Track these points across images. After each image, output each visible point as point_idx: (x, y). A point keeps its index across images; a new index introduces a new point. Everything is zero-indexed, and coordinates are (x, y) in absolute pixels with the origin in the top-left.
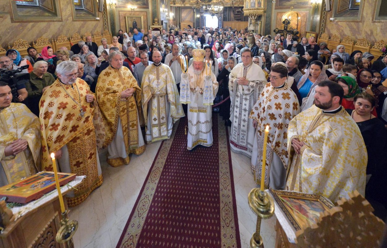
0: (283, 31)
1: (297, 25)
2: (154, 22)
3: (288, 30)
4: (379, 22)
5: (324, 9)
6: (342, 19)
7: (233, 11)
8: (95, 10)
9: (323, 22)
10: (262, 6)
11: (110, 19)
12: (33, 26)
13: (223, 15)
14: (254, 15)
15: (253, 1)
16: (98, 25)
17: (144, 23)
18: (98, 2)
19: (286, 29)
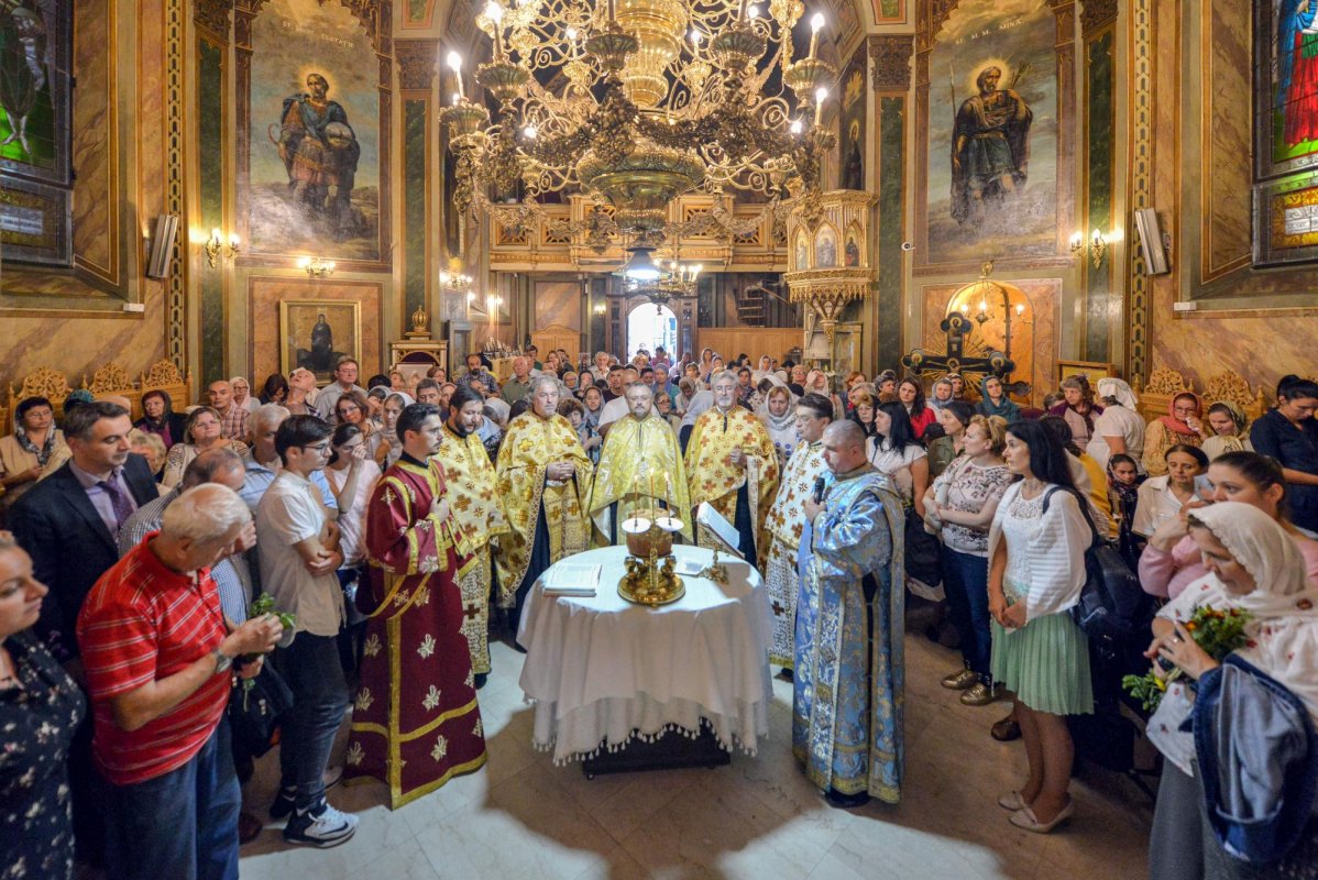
0: (943, 360)
1: (1008, 337)
2: (408, 327)
3: (966, 355)
5: (1135, 269)
7: (735, 291)
8: (124, 270)
9: (1138, 321)
10: (864, 263)
13: (695, 303)
14: (832, 296)
15: (827, 241)
16: (132, 336)
17: (366, 329)
18: (146, 233)
19: (955, 353)
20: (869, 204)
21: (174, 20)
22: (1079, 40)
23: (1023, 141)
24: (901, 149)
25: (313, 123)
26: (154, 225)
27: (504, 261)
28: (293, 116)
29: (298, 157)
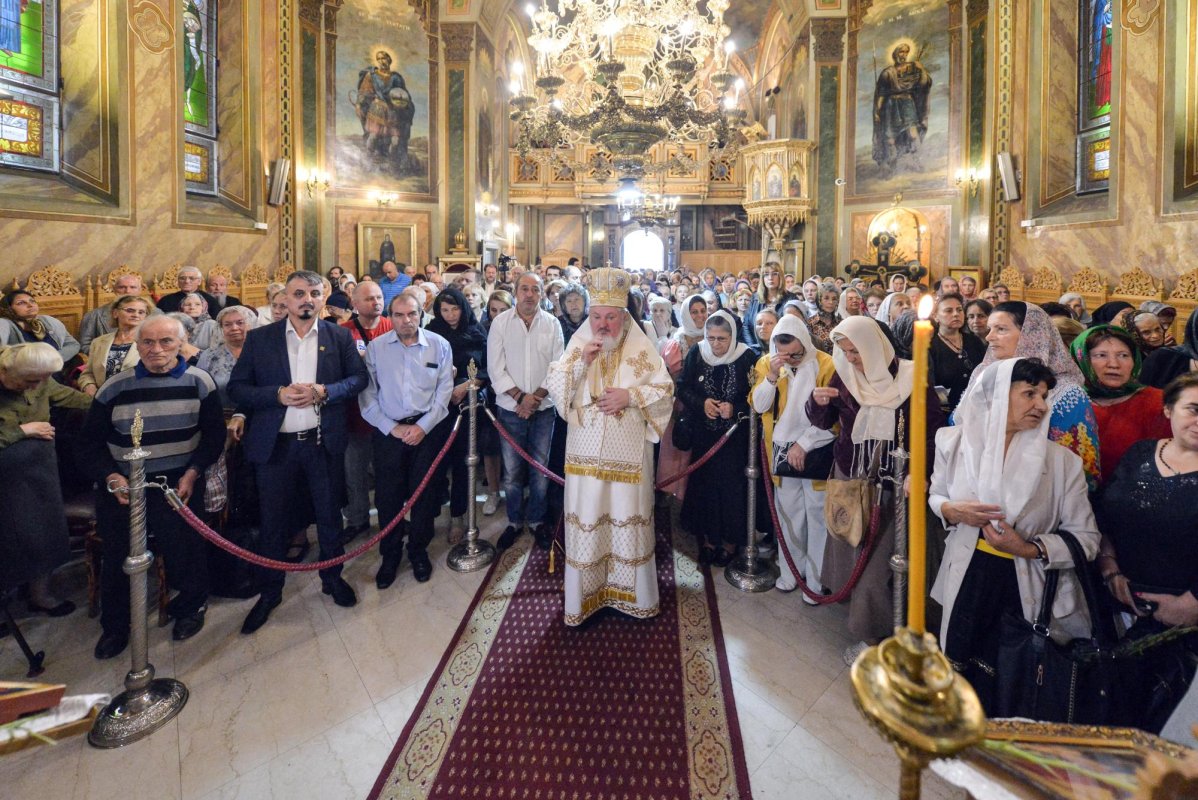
0: (874, 268)
1: (919, 253)
2: (451, 244)
3: (892, 263)
4: (1180, 219)
5: (998, 197)
6: (1058, 219)
7: (712, 221)
8: (254, 199)
9: (1000, 235)
10: (804, 195)
11: (305, 232)
12: (23, 233)
13: (678, 231)
14: (779, 220)
15: (775, 177)
16: (259, 247)
17: (420, 246)
18: (267, 173)
19: (883, 262)
20: (809, 149)
21: (285, 14)
22: (965, 25)
23: (925, 101)
24: (836, 107)
25: (380, 89)
26: (273, 166)
27: (521, 196)
28: (366, 84)
29: (370, 115)
